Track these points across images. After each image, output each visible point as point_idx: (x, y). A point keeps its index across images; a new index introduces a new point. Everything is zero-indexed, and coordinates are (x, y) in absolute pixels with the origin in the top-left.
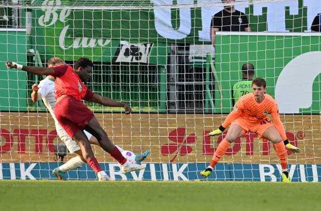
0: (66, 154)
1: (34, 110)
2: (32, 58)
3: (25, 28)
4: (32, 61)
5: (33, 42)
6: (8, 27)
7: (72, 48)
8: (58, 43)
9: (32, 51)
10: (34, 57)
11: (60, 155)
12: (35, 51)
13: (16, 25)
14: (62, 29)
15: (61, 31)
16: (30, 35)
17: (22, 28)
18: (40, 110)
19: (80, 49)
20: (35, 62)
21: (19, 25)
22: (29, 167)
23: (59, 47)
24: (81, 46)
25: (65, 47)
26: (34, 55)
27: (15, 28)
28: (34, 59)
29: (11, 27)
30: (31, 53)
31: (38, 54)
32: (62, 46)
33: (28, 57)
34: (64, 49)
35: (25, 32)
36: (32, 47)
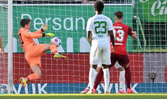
0: (156, 78)
1: (137, 52)
2: (135, 21)
3: (131, 3)
4: (135, 23)
5: (136, 11)
6: (122, 3)
7: (159, 15)
8: (150, 12)
9: (135, 17)
10: (137, 21)
11: (152, 79)
12: (137, 17)
13: (126, 2)
14: (153, 4)
15: (152, 5)
16: (134, 7)
17: (130, 3)
18: (140, 52)
19: (164, 15)
20: (137, 23)
21: (128, 2)
22: (134, 86)
23: (151, 14)
24: (164, 13)
25: (155, 14)
26: (137, 19)
27: (125, 3)
28: (136, 22)
29: (123, 3)
30: (134, 18)
31: (139, 19)
32: (153, 14)
33: (133, 20)
34: (154, 15)
35: (131, 6)
36: (135, 15)
